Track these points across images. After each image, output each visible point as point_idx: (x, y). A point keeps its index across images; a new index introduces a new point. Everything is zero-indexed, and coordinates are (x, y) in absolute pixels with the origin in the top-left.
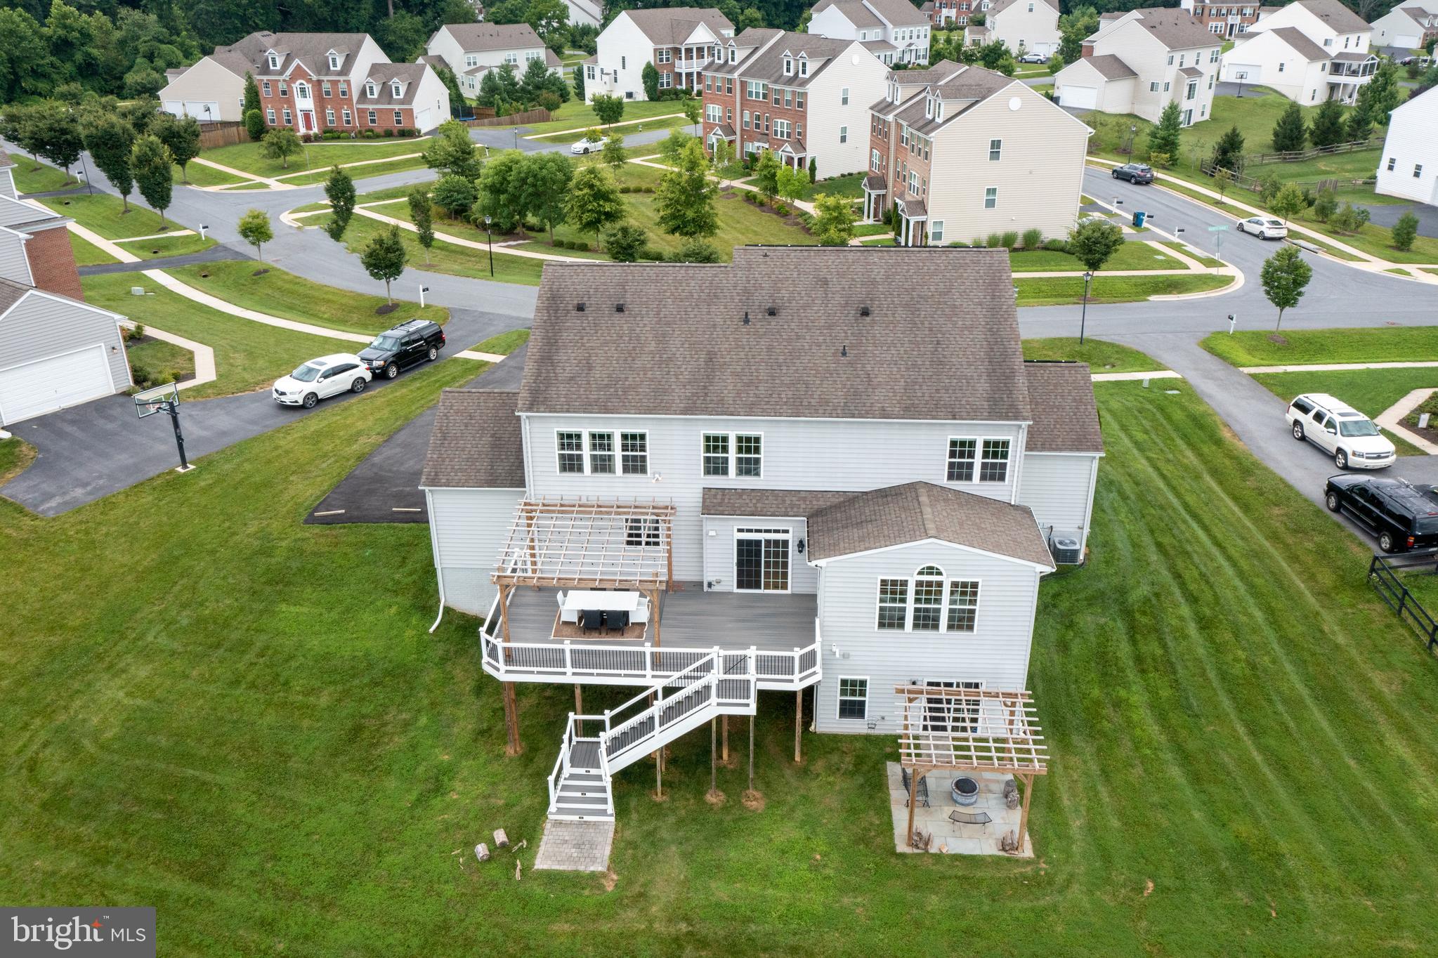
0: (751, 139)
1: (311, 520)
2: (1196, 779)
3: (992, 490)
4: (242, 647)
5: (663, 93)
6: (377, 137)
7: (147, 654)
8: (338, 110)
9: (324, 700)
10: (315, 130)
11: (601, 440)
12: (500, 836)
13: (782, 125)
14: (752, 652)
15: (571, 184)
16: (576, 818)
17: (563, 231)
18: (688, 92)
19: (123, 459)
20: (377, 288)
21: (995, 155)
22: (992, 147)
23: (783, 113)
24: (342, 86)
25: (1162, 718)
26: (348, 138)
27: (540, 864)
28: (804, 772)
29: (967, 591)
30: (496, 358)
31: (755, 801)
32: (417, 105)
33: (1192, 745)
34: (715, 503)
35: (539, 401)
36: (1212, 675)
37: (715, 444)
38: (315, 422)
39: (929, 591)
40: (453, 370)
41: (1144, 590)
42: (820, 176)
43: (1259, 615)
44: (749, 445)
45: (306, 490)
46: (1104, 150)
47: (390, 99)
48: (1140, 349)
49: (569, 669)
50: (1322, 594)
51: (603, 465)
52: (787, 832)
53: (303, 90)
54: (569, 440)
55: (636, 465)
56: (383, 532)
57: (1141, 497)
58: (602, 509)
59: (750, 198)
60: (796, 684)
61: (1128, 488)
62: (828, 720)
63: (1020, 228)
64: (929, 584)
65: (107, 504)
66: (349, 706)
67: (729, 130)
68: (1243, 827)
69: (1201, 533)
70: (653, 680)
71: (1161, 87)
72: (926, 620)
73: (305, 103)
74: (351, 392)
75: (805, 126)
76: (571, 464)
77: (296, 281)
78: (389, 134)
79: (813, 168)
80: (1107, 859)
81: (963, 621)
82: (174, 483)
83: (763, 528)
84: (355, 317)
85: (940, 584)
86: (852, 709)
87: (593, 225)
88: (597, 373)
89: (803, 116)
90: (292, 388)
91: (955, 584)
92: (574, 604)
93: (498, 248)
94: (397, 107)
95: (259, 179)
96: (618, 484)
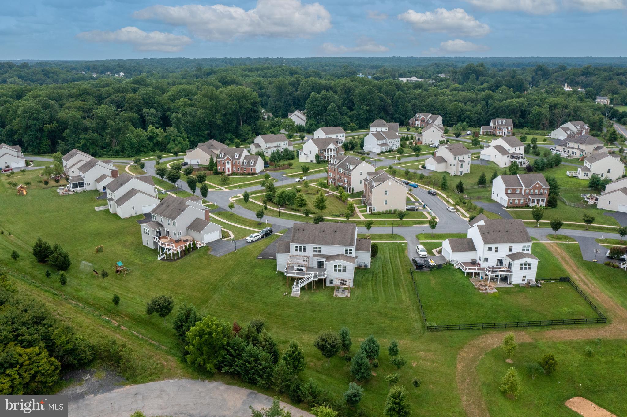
0: (339, 181)
1: (257, 259)
2: (373, 292)
3: (350, 255)
4: (251, 274)
5: (321, 161)
6: (246, 175)
7: (239, 274)
8: (236, 168)
9: (263, 280)
10: (230, 173)
11: (300, 247)
12: (287, 293)
13: (346, 180)
14: (318, 273)
15: (296, 197)
16: (296, 292)
17: (294, 207)
18: (327, 161)
19: (225, 249)
20: (258, 220)
21: (386, 194)
22: (386, 192)
23: (346, 177)
24: (238, 162)
25: (372, 286)
26: (239, 175)
27: (291, 296)
28: (324, 289)
29: (344, 267)
30: (282, 235)
31: (317, 292)
32: (256, 167)
33: (375, 289)
34: (315, 256)
35: (293, 242)
36: (381, 282)
37: (315, 248)
38: (253, 245)
39: (340, 267)
40: (275, 236)
41: (377, 272)
42: (355, 192)
43: (392, 275)
44: (319, 248)
45: (256, 254)
46: (431, 184)
47: (250, 165)
48: (403, 236)
49: (295, 275)
50: (404, 274)
51: (300, 250)
52: (321, 294)
53: (228, 163)
54: (296, 247)
55: (305, 251)
56: (268, 260)
57: (384, 260)
58: (300, 256)
59: (337, 197)
60: (323, 277)
61: (383, 259)
62: (328, 284)
63: (393, 209)
65: (226, 256)
66: (267, 281)
67: (334, 179)
68: (376, 296)
69: (390, 265)
70: (306, 276)
71: (453, 165)
72: (340, 271)
73: (228, 166)
74: (258, 240)
75: (351, 180)
76: (296, 250)
77: (239, 217)
78: (249, 174)
79: (353, 190)
80: (358, 298)
81: (344, 271)
82: (235, 253)
83: (321, 259)
84: (253, 225)
86: (331, 283)
87: (301, 206)
88: (300, 238)
89: (351, 178)
90: (249, 239)
92: (296, 268)
93: (280, 210)
94: (251, 167)
95: (220, 187)
96: (302, 253)
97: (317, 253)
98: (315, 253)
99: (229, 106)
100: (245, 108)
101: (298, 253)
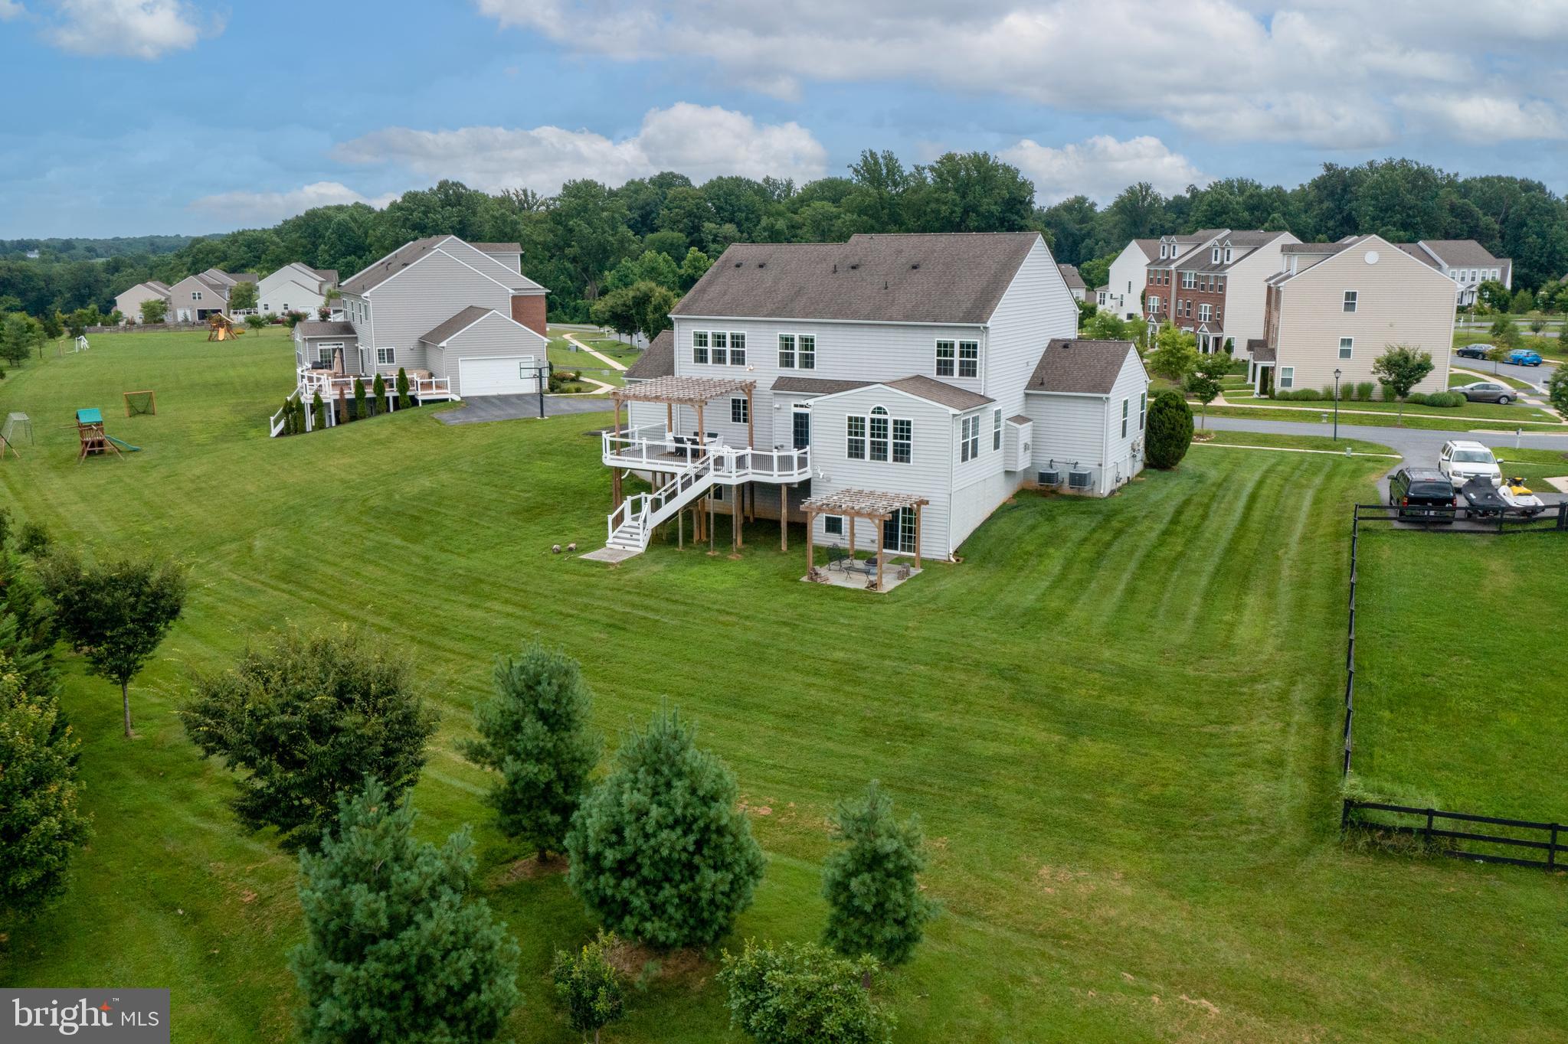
0: (1183, 325)
1: (586, 434)
3: (967, 384)
11: (720, 340)
12: (572, 546)
13: (1206, 309)
14: (749, 452)
16: (621, 547)
21: (1350, 306)
22: (1347, 298)
23: (1209, 297)
27: (583, 556)
28: (783, 554)
31: (735, 557)
34: (783, 385)
35: (682, 305)
36: (1139, 553)
37: (788, 343)
39: (879, 427)
41: (1138, 513)
42: (1236, 356)
43: (1227, 537)
44: (808, 344)
49: (645, 459)
50: (1307, 537)
51: (720, 358)
54: (701, 339)
55: (739, 359)
62: (818, 533)
64: (879, 421)
65: (486, 424)
66: (539, 499)
67: (1163, 317)
68: (1057, 604)
69: (1241, 503)
72: (879, 452)
75: (1223, 309)
79: (1228, 347)
80: (935, 600)
83: (806, 404)
85: (885, 422)
86: (833, 525)
88: (727, 297)
89: (1223, 299)
91: (895, 422)
96: (727, 372)
97: (797, 372)
98: (787, 372)
99: (933, 206)
100: (978, 214)
101: (711, 371)
